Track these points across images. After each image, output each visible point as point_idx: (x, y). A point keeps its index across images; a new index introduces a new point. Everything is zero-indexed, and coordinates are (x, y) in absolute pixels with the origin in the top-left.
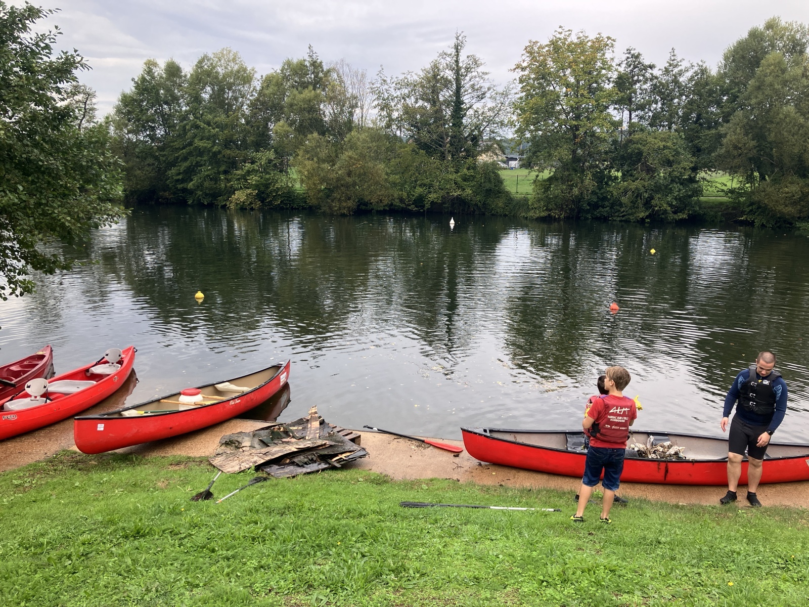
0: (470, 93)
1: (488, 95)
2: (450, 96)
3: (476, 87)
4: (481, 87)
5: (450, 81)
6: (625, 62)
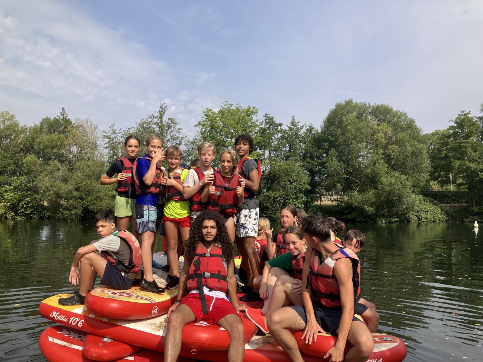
3: (174, 137)
6: (264, 122)
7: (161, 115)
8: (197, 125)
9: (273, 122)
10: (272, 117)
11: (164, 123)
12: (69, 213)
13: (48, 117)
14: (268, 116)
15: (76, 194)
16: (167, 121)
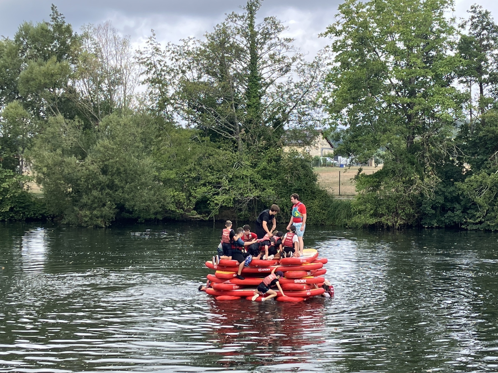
0: (269, 66)
1: (293, 67)
2: (245, 69)
3: (277, 57)
4: (284, 58)
5: (242, 50)
6: (470, 23)
7: (251, 13)
8: (327, 33)
9: (488, 24)
10: (487, 13)
11: (256, 29)
12: (91, 213)
13: (26, 23)
14: (478, 10)
15: (102, 178)
16: (264, 24)
